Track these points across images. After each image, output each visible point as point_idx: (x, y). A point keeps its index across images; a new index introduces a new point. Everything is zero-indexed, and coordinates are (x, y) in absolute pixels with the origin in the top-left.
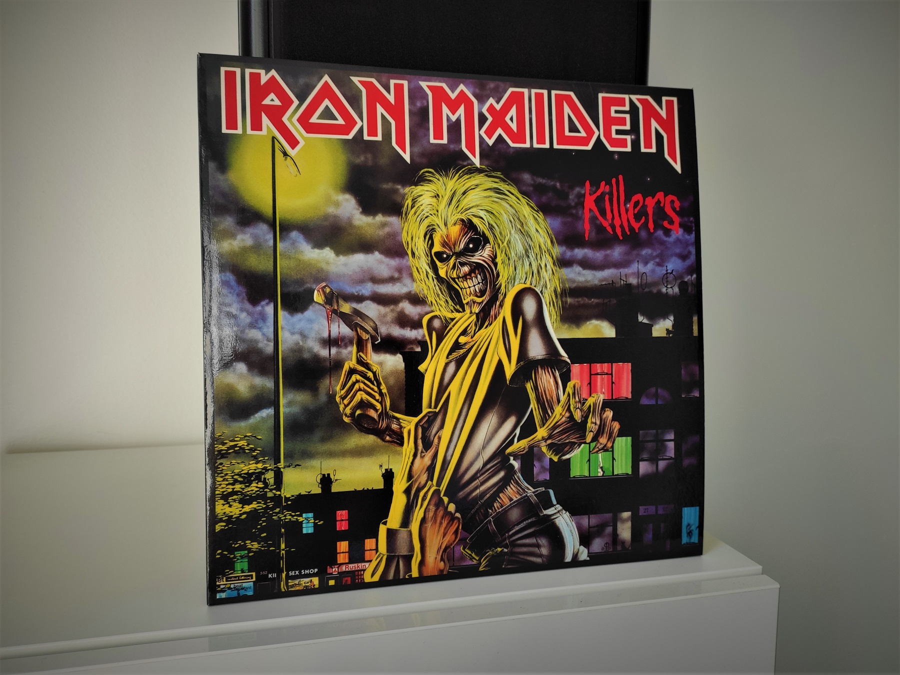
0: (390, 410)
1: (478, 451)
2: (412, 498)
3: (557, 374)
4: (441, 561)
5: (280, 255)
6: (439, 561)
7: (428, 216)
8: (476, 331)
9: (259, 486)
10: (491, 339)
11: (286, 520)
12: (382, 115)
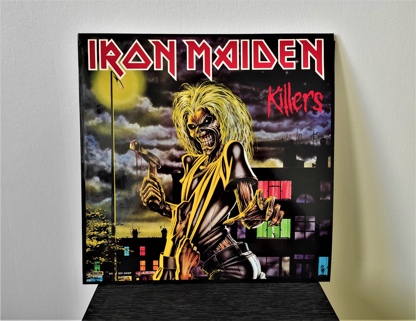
0: (165, 200)
1: (208, 222)
2: (175, 243)
3: (251, 186)
4: (190, 274)
5: (114, 127)
6: (189, 273)
7: (185, 107)
8: (209, 163)
9: (105, 233)
10: (216, 167)
11: (117, 249)
12: (163, 57)
